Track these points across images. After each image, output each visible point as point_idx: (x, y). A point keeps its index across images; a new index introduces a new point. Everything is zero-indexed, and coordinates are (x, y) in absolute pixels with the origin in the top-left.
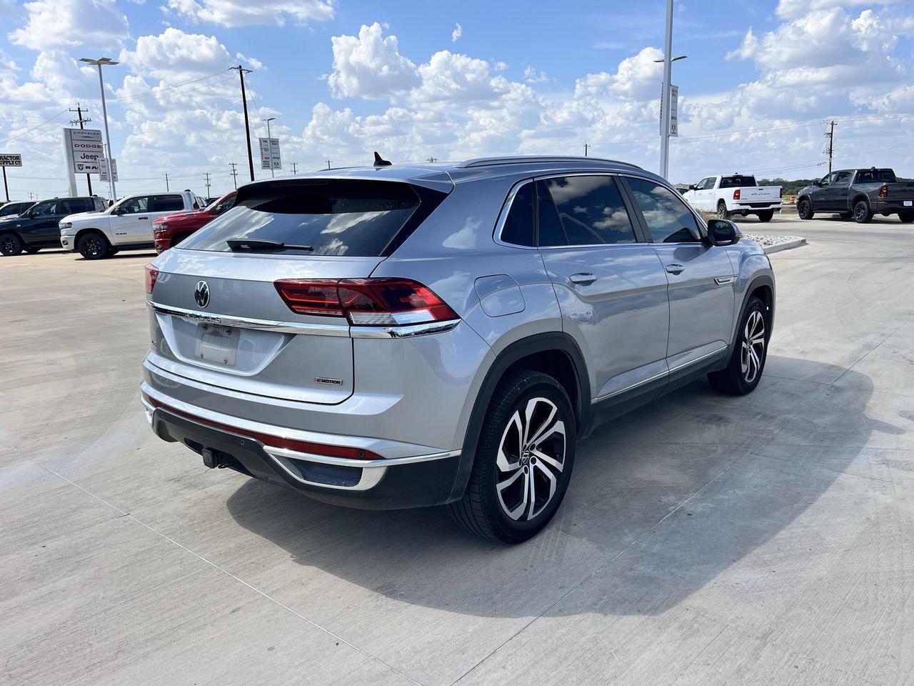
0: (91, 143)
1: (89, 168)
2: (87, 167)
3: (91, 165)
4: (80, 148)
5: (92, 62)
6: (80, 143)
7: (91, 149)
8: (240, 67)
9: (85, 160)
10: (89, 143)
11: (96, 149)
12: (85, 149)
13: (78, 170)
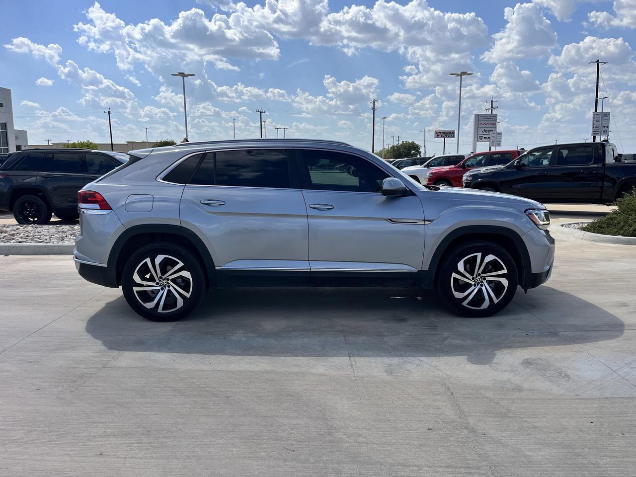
0: (489, 123)
1: (486, 138)
2: (484, 138)
3: (487, 136)
4: (483, 126)
5: (457, 75)
6: (483, 123)
7: (490, 126)
8: (598, 60)
9: (485, 133)
10: (488, 122)
11: (492, 126)
12: (486, 126)
13: (479, 140)
